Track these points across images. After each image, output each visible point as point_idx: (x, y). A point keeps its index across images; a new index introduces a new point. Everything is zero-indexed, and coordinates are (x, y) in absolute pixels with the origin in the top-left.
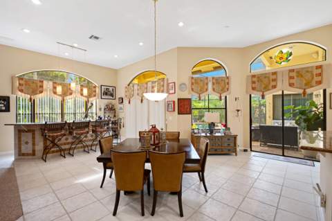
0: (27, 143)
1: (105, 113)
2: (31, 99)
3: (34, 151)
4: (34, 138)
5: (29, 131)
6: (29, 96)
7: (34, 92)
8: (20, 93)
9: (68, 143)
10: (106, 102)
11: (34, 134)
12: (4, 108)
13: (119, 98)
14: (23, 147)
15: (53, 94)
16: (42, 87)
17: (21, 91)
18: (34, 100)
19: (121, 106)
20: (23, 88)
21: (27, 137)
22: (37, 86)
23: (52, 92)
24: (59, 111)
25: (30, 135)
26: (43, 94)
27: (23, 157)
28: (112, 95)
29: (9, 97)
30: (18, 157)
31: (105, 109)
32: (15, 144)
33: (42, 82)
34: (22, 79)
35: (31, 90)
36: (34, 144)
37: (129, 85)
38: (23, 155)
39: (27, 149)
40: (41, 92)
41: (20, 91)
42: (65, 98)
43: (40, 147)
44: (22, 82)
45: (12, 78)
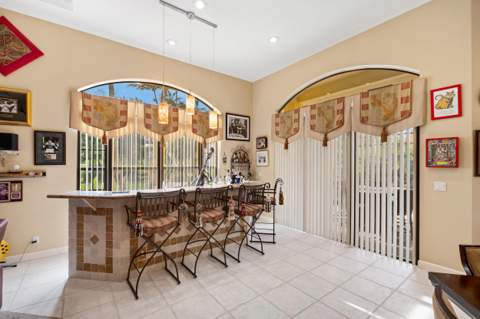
0: (95, 240)
1: (233, 167)
2: (104, 138)
3: (109, 260)
4: (109, 229)
5: (99, 212)
6: (101, 132)
7: (111, 125)
8: (84, 125)
9: (180, 240)
10: (234, 145)
11: (110, 220)
12: (54, 157)
13: (258, 139)
14: (87, 250)
15: (145, 129)
16: (124, 113)
17: (87, 121)
18: (110, 141)
19: (263, 153)
20: (91, 114)
21: (95, 226)
22: (116, 112)
23: (143, 126)
24: (154, 164)
25: (101, 220)
26: (126, 128)
27: (85, 273)
28: (244, 133)
29: (64, 134)
30: (75, 272)
31: (232, 160)
32: (70, 241)
33: (126, 103)
34: (89, 97)
35: (106, 120)
36: (109, 244)
37: (279, 111)
38: (87, 267)
39: (95, 254)
40: (124, 124)
41: (84, 121)
42: (165, 137)
43: (122, 251)
44: (88, 103)
45: (71, 93)
